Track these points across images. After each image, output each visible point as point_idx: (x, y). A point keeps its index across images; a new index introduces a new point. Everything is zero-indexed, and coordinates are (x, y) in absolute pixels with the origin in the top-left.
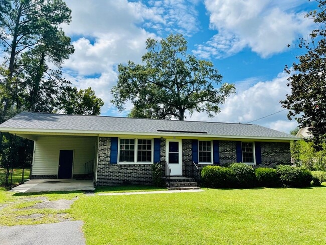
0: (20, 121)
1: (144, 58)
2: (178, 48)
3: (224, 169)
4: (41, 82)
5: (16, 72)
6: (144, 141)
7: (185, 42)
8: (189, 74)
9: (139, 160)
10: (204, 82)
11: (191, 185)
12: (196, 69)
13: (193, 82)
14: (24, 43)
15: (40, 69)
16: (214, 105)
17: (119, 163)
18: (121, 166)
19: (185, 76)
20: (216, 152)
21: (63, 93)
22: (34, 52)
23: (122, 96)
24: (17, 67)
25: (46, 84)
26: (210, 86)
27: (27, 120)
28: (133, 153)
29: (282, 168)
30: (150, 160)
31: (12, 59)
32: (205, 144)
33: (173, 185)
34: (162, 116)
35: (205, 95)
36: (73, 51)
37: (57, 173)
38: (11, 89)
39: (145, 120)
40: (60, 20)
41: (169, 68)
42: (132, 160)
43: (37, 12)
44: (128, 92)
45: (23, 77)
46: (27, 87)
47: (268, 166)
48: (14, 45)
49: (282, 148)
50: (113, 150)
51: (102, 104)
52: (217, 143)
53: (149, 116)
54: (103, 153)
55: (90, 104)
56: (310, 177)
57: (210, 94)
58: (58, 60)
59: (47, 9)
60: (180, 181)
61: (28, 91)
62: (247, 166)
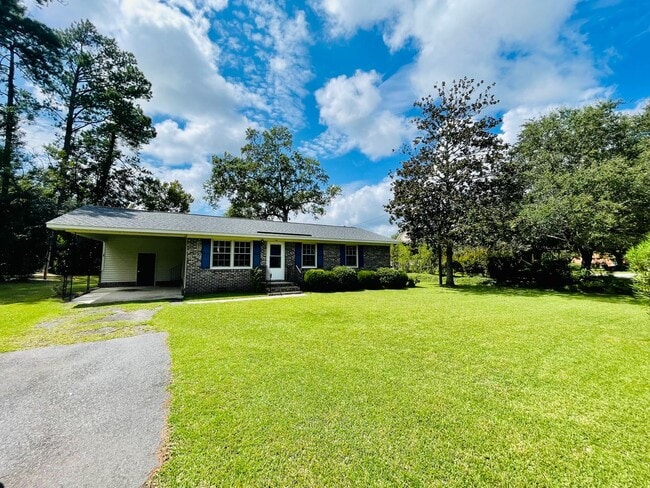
0: (82, 216)
1: (244, 150)
2: (282, 141)
3: (327, 273)
4: (111, 171)
5: (74, 155)
6: (242, 244)
7: (290, 137)
8: (294, 171)
9: (236, 264)
10: (310, 182)
11: (294, 290)
12: (301, 167)
13: (298, 181)
14: (85, 118)
15: (111, 155)
16: (320, 206)
17: (212, 268)
18: (215, 271)
19: (290, 174)
20: (320, 255)
21: (142, 186)
22: (100, 131)
23: (216, 192)
24: (75, 148)
25: (120, 172)
26: (316, 186)
27: (91, 215)
28: (228, 257)
29: (381, 270)
30: (249, 265)
31: (68, 138)
32: (309, 247)
33: (274, 291)
34: (265, 216)
35: (311, 196)
36: (154, 135)
37: (135, 280)
38: (68, 177)
39: (243, 220)
40: (137, 94)
41: (272, 164)
42: (228, 264)
43: (103, 80)
44: (223, 188)
45: (85, 162)
46: (91, 175)
47: (369, 269)
48: (70, 120)
49: (382, 251)
50: (205, 254)
51: (192, 201)
52: (322, 246)
53: (249, 216)
54: (193, 257)
55: (177, 200)
56: (405, 279)
57: (315, 195)
58: (135, 145)
59: (117, 78)
60: (282, 285)
61: (93, 179)
62: (349, 269)
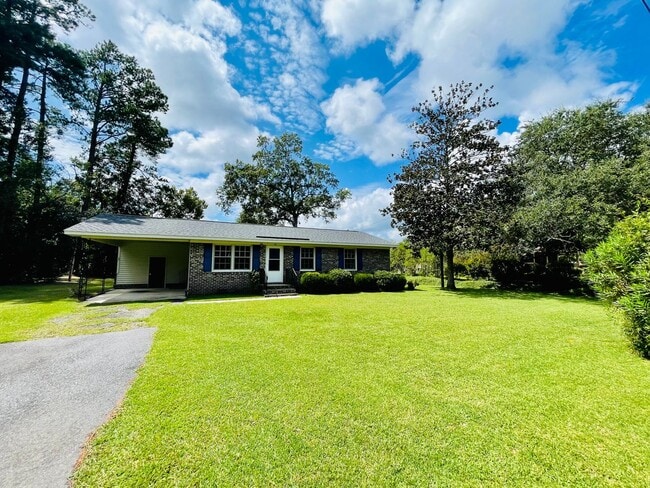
0: (96, 224)
1: (255, 157)
2: (293, 147)
3: (324, 275)
4: (131, 180)
5: (98, 165)
6: (243, 248)
7: (301, 143)
8: (304, 177)
9: (236, 268)
10: (320, 186)
11: (290, 292)
12: (311, 172)
13: (308, 186)
14: (109, 132)
15: (131, 165)
16: (330, 211)
17: (213, 271)
18: (216, 274)
19: (300, 179)
20: (319, 258)
21: (160, 193)
22: (123, 143)
23: (229, 198)
24: (99, 160)
25: (139, 181)
26: (326, 191)
27: (105, 222)
28: (229, 260)
29: (378, 273)
30: (248, 268)
31: (92, 150)
32: (308, 250)
33: (270, 293)
34: (274, 222)
35: (322, 200)
36: (171, 145)
38: (93, 186)
40: (154, 107)
41: (283, 169)
42: (229, 268)
43: (124, 96)
44: (236, 194)
45: (109, 172)
46: (114, 185)
47: (368, 272)
48: (94, 133)
49: (382, 253)
50: (207, 257)
51: (206, 207)
52: (321, 250)
53: (261, 221)
54: (195, 261)
55: (191, 207)
56: (403, 281)
57: (325, 199)
58: (153, 154)
59: (137, 93)
60: (278, 287)
61: (115, 187)
62: (346, 272)
